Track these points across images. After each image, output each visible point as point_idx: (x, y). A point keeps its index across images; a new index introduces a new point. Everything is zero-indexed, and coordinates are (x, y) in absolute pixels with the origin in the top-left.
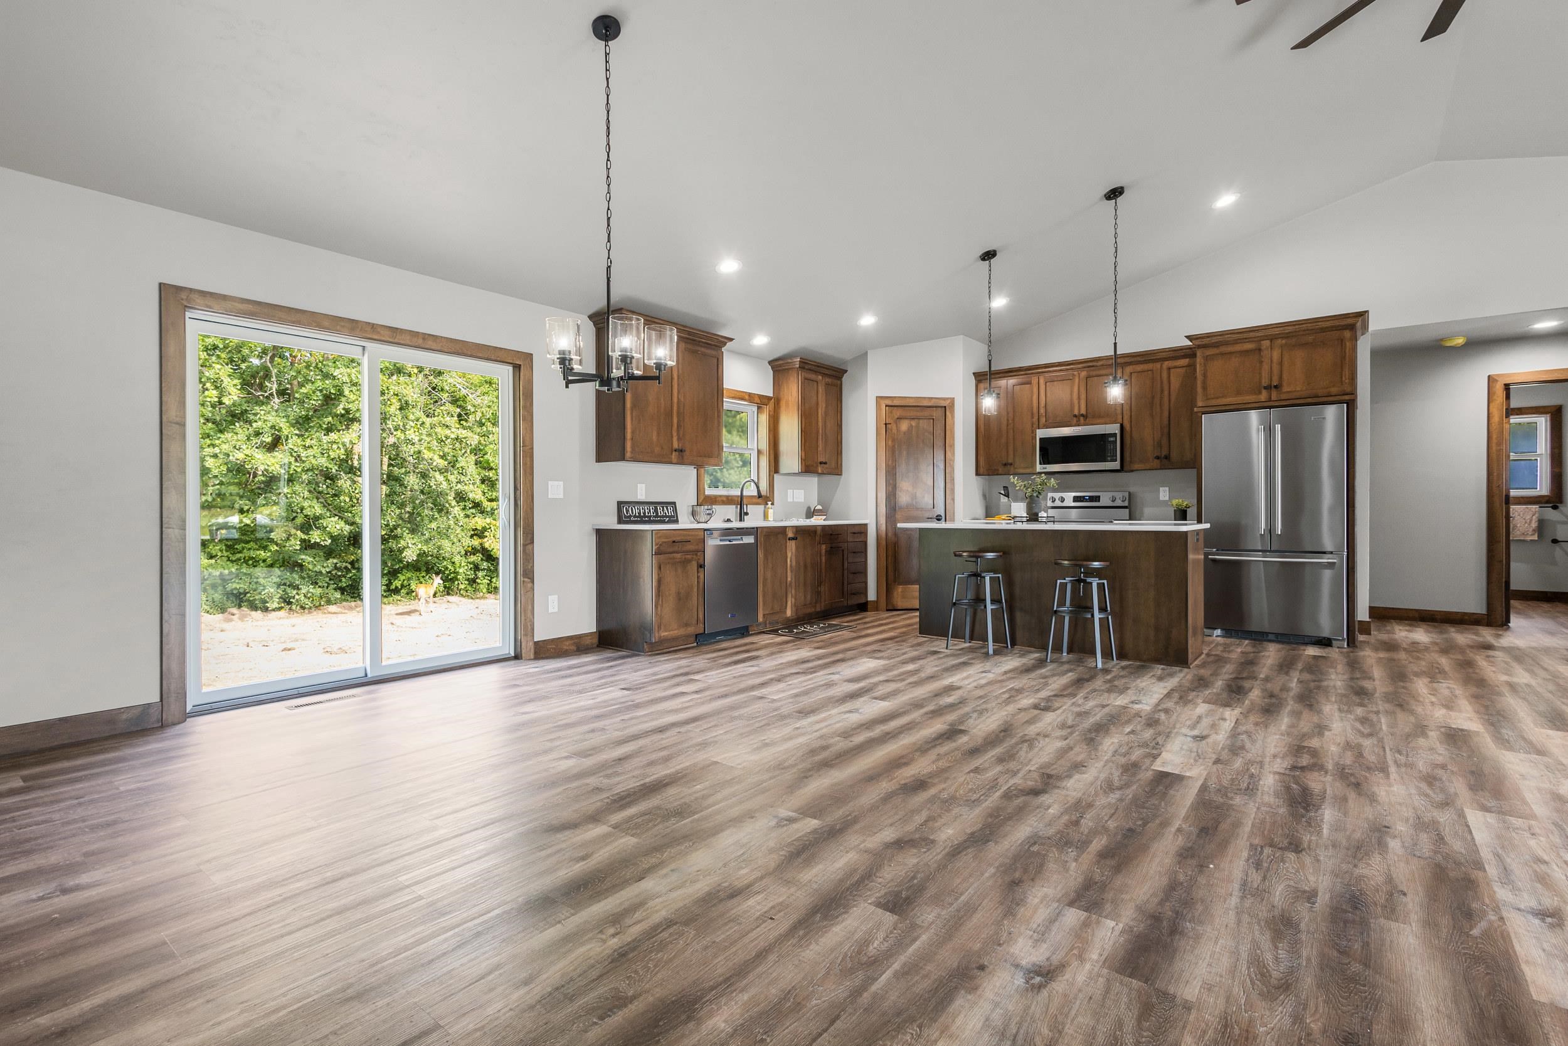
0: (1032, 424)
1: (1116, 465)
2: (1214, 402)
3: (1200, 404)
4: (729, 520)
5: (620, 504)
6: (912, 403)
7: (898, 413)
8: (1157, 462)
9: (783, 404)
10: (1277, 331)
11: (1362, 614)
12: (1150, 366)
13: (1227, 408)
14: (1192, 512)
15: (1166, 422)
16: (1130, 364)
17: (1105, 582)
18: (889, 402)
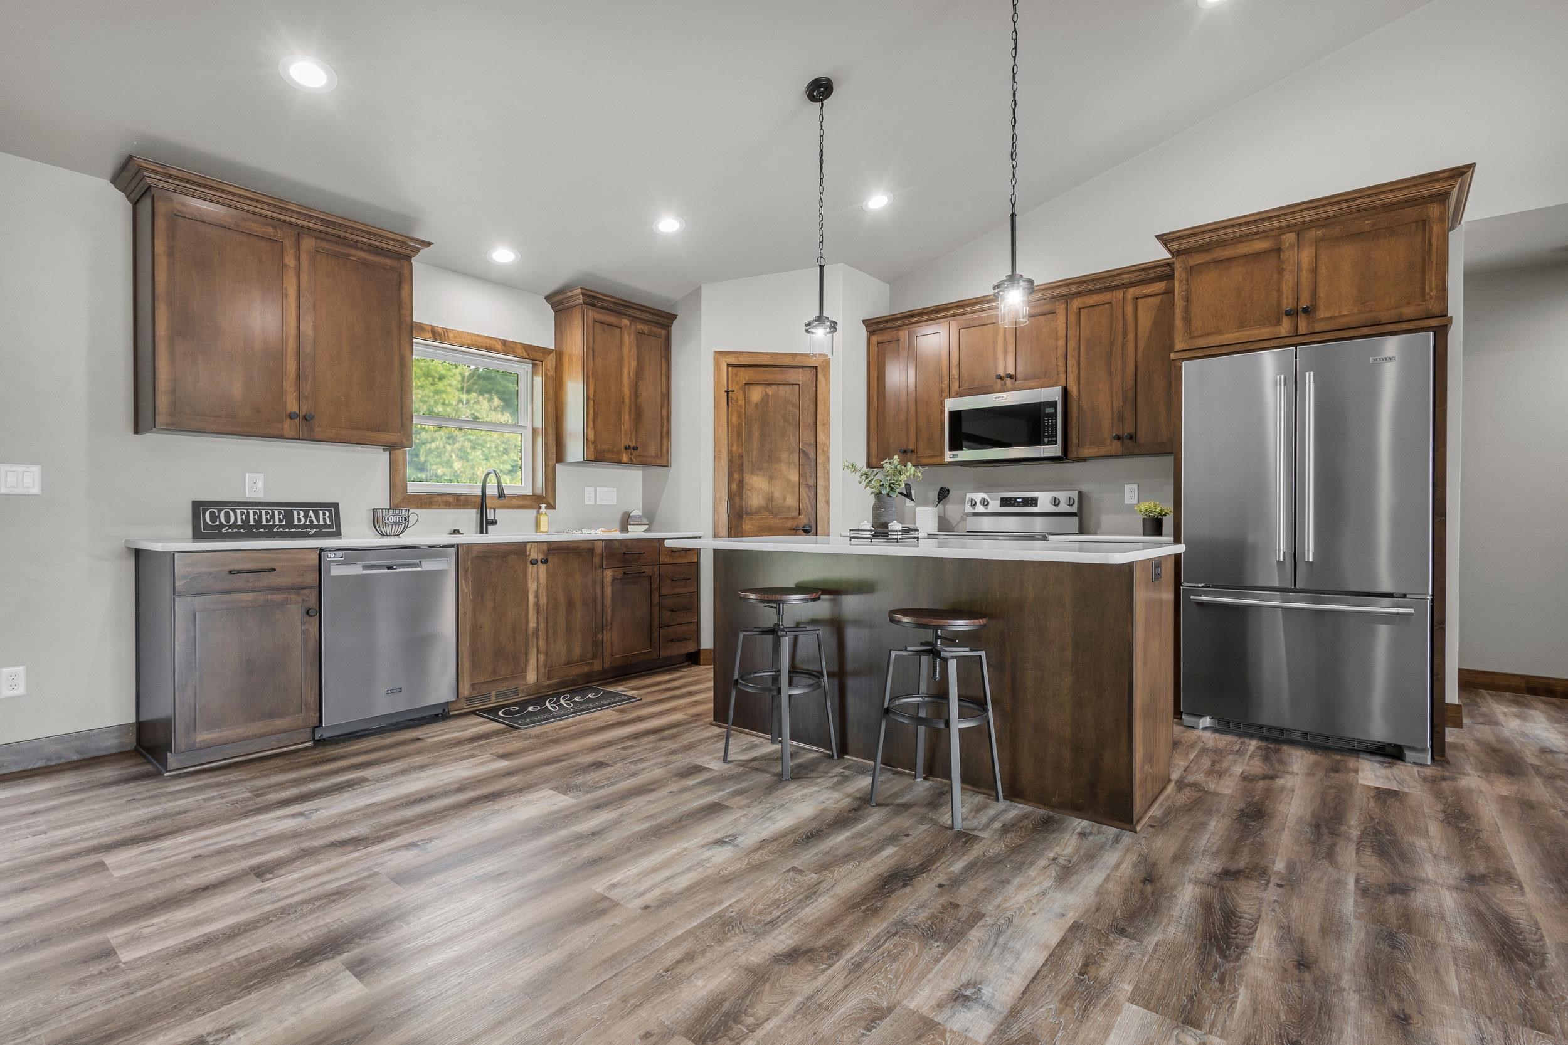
0: (942, 392)
1: (1055, 450)
2: (1202, 342)
3: (1179, 346)
4: (456, 532)
5: (198, 507)
6: (765, 361)
7: (744, 376)
8: (1117, 443)
9: (566, 360)
10: (1307, 216)
11: (1452, 695)
12: (1106, 297)
13: (1224, 350)
14: (1168, 523)
15: (1130, 382)
16: (1078, 294)
17: (983, 654)
18: (733, 360)
